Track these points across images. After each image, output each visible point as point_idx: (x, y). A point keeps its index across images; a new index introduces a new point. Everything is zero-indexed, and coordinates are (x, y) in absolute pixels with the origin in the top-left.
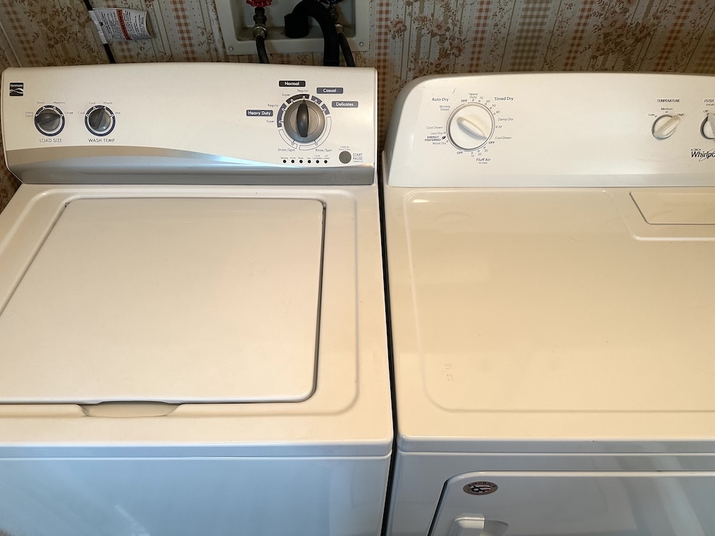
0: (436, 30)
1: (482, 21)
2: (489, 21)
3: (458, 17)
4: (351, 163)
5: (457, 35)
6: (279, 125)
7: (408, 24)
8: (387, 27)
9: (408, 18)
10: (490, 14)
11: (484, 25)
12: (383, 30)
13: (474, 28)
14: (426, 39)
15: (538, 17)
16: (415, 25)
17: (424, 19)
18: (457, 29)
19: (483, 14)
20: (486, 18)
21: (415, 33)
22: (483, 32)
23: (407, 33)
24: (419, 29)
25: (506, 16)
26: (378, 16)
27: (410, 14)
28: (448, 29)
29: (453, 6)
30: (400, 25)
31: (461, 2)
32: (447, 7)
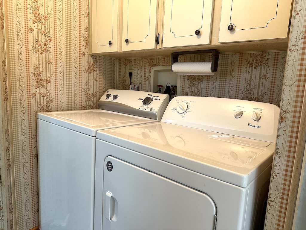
0: (195, 95)
1: (207, 93)
2: (209, 94)
3: (201, 92)
6: (142, 102)
7: (188, 93)
8: (184, 93)
9: (189, 91)
10: (209, 91)
13: (205, 95)
15: (222, 93)
16: (190, 93)
17: (192, 92)
18: (201, 95)
19: (207, 91)
21: (190, 95)
23: (188, 95)
25: (214, 92)
26: (182, 90)
27: (189, 90)
28: (198, 95)
29: (199, 89)
30: (187, 93)
31: (201, 88)
32: (198, 89)
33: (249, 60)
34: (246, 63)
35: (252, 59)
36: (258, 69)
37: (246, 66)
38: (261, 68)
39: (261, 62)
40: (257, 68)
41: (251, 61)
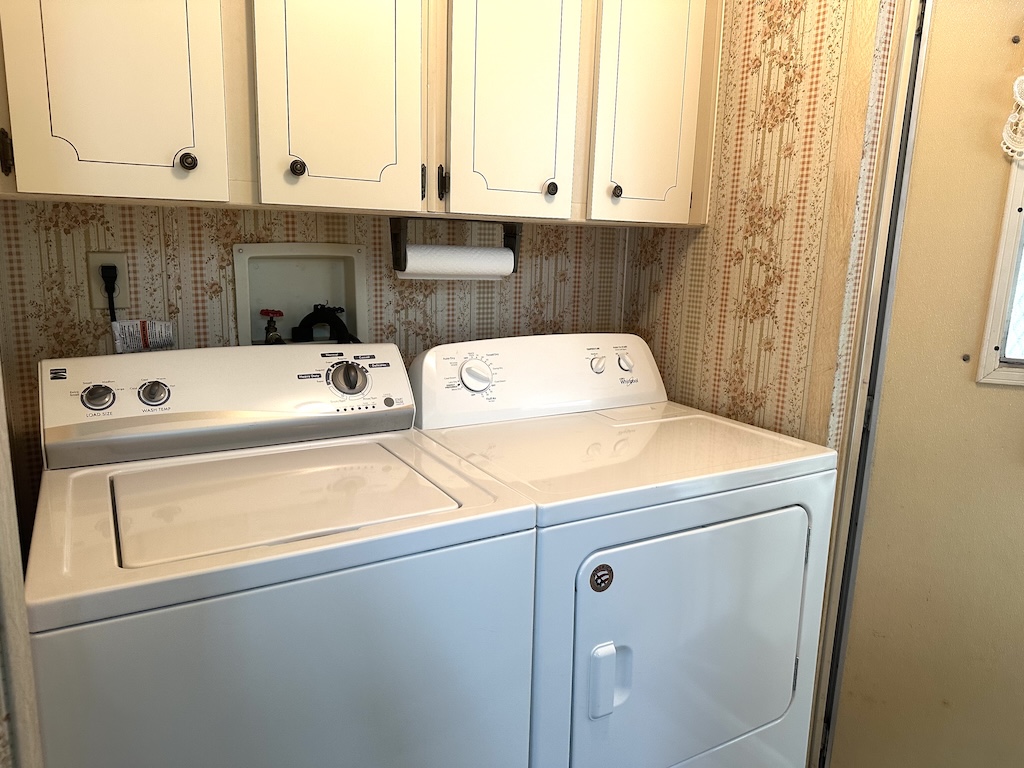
0: (419, 331)
1: (451, 323)
2: (455, 323)
3: (434, 321)
4: (395, 406)
5: (435, 334)
6: (329, 384)
8: (381, 329)
9: (397, 323)
10: (456, 318)
11: (453, 326)
12: (379, 332)
13: (446, 329)
14: (412, 338)
15: (487, 319)
16: (403, 328)
17: (409, 323)
18: (434, 329)
19: (451, 318)
20: (453, 320)
21: (403, 333)
22: (453, 331)
23: (397, 333)
24: (406, 330)
25: (467, 319)
26: (374, 322)
27: (398, 319)
28: (427, 330)
29: (428, 312)
30: (391, 328)
31: (434, 309)
32: (425, 313)
33: (534, 240)
34: (530, 247)
35: (539, 237)
36: (552, 260)
37: (530, 253)
38: (556, 259)
39: (556, 245)
40: (550, 258)
41: (539, 242)
